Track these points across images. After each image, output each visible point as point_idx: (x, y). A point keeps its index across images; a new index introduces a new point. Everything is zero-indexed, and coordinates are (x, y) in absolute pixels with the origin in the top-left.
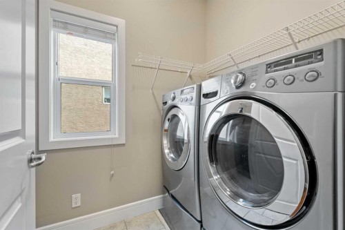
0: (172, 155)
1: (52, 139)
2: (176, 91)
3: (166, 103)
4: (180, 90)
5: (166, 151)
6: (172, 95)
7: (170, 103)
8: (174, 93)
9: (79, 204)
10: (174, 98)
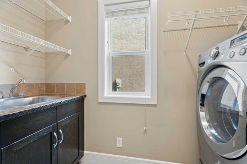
0: (213, 131)
1: (106, 95)
2: (220, 46)
3: (204, 63)
4: (229, 41)
5: (205, 124)
6: (214, 51)
7: (209, 62)
8: (217, 48)
9: (121, 146)
10: (217, 55)
